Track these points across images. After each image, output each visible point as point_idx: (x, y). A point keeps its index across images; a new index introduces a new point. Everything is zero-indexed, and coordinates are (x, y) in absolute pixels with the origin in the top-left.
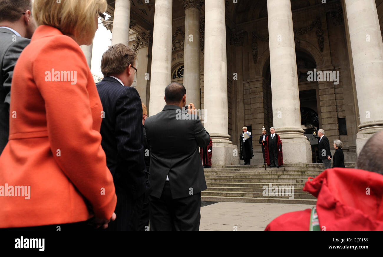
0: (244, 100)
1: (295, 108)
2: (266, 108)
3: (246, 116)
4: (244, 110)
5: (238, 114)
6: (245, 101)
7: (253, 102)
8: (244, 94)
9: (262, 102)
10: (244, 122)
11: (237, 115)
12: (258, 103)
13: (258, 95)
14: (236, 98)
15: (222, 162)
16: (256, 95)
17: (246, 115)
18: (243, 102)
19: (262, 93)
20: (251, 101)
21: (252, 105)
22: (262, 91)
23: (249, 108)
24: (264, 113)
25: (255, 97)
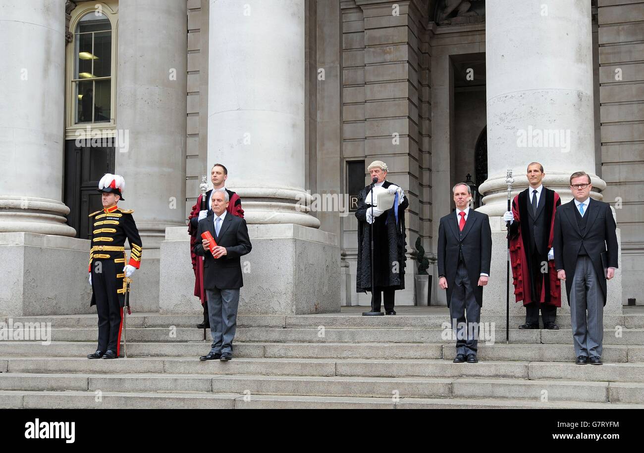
0: (342, 69)
1: (579, 96)
2: (415, 100)
3: (346, 127)
4: (342, 104)
5: (318, 120)
6: (345, 72)
7: (373, 79)
8: (341, 50)
9: (402, 81)
10: (339, 147)
11: (315, 121)
12: (389, 82)
13: (390, 53)
14: (315, 61)
15: (282, 301)
16: (385, 53)
17: (347, 122)
18: (337, 75)
19: (405, 48)
20: (365, 76)
21: (368, 87)
22: (406, 40)
23: (360, 99)
24: (409, 117)
25: (380, 59)
